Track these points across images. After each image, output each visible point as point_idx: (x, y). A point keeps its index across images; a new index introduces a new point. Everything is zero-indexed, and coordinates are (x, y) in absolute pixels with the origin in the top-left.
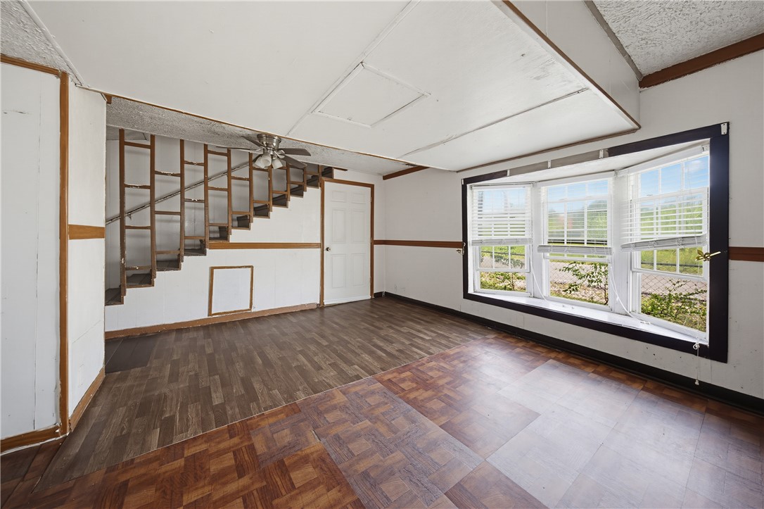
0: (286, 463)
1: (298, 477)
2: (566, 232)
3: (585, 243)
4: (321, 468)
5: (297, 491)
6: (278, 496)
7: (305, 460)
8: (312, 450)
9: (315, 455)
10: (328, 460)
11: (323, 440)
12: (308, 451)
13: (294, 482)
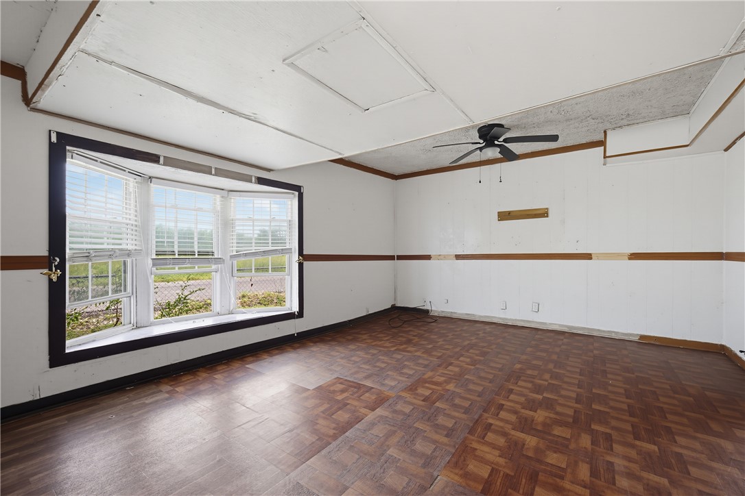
0: (481, 488)
1: (485, 472)
2: (176, 243)
3: (196, 255)
4: (464, 461)
5: (493, 465)
6: (507, 475)
7: (466, 475)
8: (452, 476)
9: (457, 471)
10: (454, 460)
11: (435, 474)
12: (456, 478)
13: (489, 471)
